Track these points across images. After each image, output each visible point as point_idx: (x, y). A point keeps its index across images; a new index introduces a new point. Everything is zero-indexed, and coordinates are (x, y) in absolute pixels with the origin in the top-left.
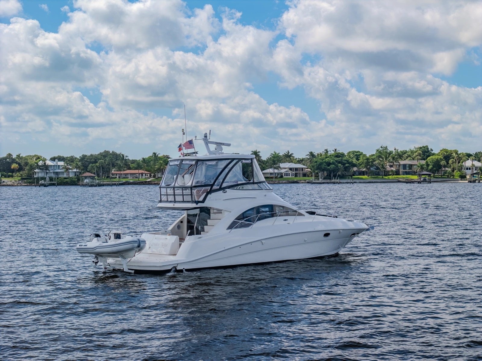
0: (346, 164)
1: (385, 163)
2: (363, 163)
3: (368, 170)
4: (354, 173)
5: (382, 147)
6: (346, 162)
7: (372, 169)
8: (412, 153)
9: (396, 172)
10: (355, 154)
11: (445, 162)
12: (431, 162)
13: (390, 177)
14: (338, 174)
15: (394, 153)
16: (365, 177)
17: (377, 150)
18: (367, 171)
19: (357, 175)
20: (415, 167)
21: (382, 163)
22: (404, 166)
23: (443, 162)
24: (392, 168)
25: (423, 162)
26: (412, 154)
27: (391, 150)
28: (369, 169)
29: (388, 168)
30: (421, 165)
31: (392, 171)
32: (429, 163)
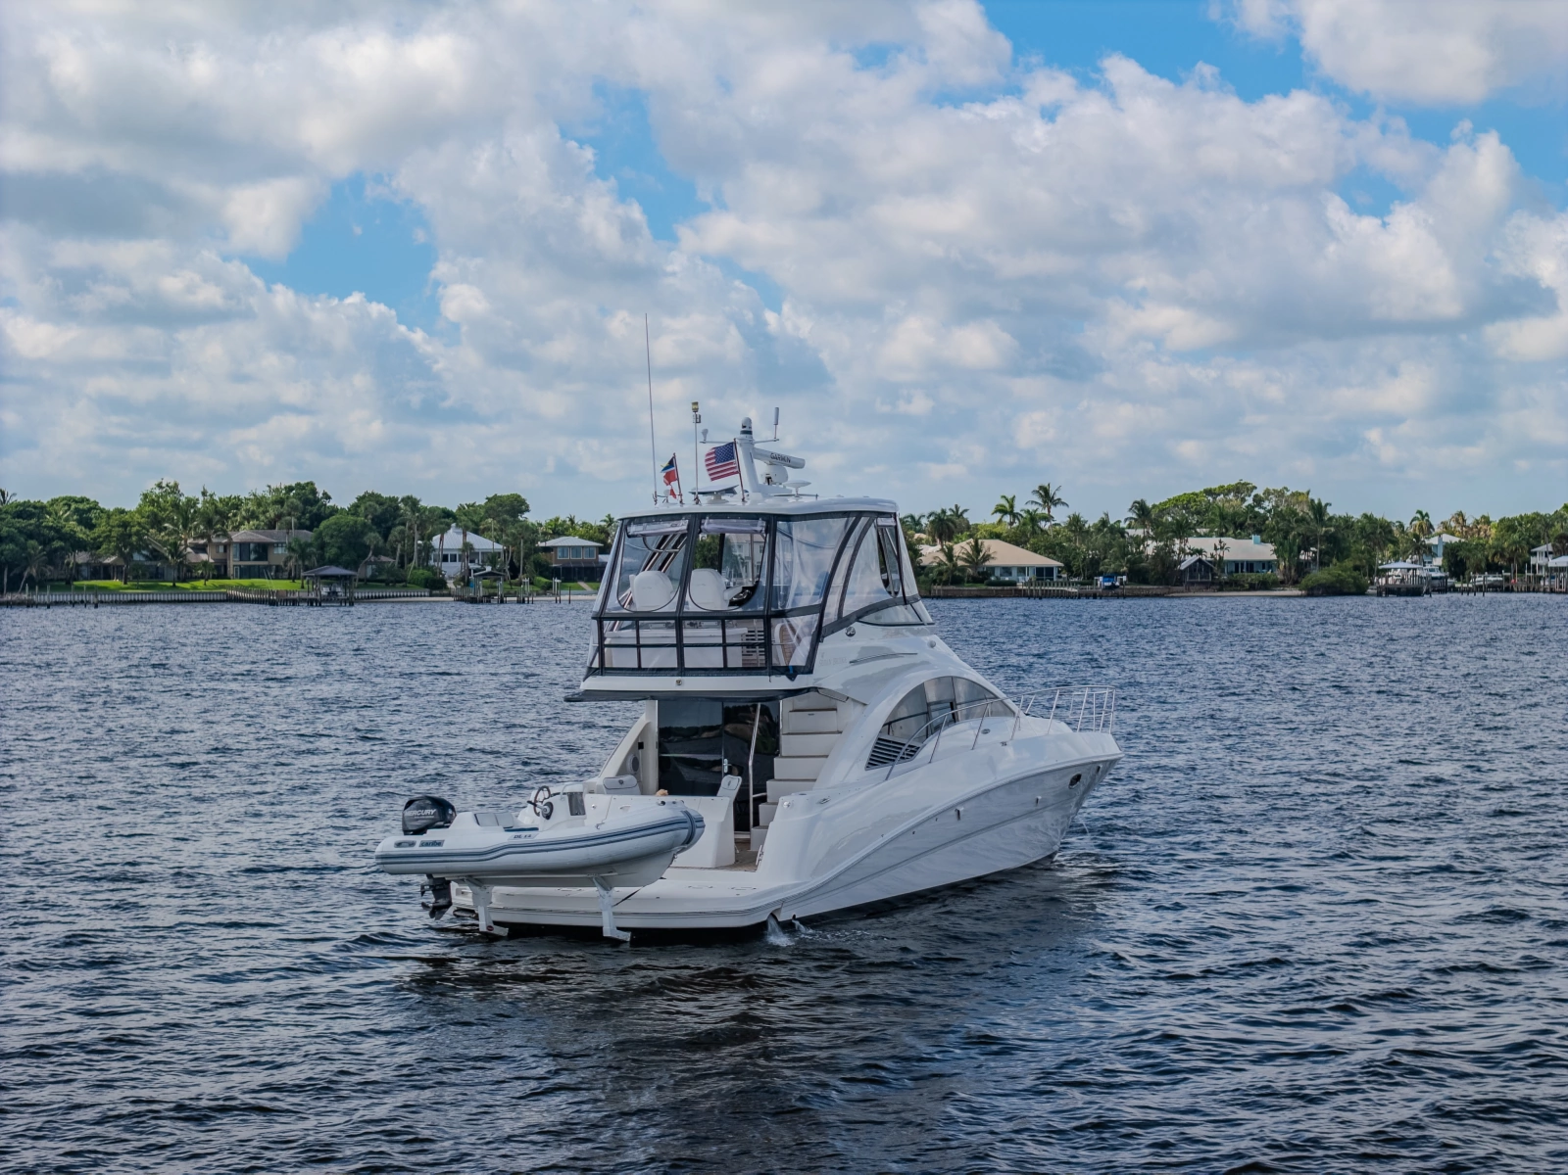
0: (53, 539)
1: (181, 539)
2: (108, 537)
3: (127, 563)
4: (77, 572)
5: (160, 486)
6: (53, 533)
7: (137, 557)
8: (259, 505)
9: (217, 568)
10: (73, 506)
11: (377, 535)
12: (332, 537)
13: (200, 583)
14: (26, 574)
15: (199, 506)
16: (116, 583)
17: (146, 496)
18: (121, 562)
19: (86, 579)
20: (280, 551)
21: (172, 539)
22: (244, 547)
23: (372, 534)
24: (204, 557)
25: (307, 536)
26: (261, 509)
27: (191, 496)
28: (127, 558)
29: (193, 557)
30: (300, 545)
31: (205, 564)
32: (327, 539)
